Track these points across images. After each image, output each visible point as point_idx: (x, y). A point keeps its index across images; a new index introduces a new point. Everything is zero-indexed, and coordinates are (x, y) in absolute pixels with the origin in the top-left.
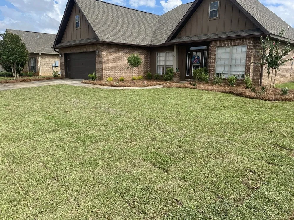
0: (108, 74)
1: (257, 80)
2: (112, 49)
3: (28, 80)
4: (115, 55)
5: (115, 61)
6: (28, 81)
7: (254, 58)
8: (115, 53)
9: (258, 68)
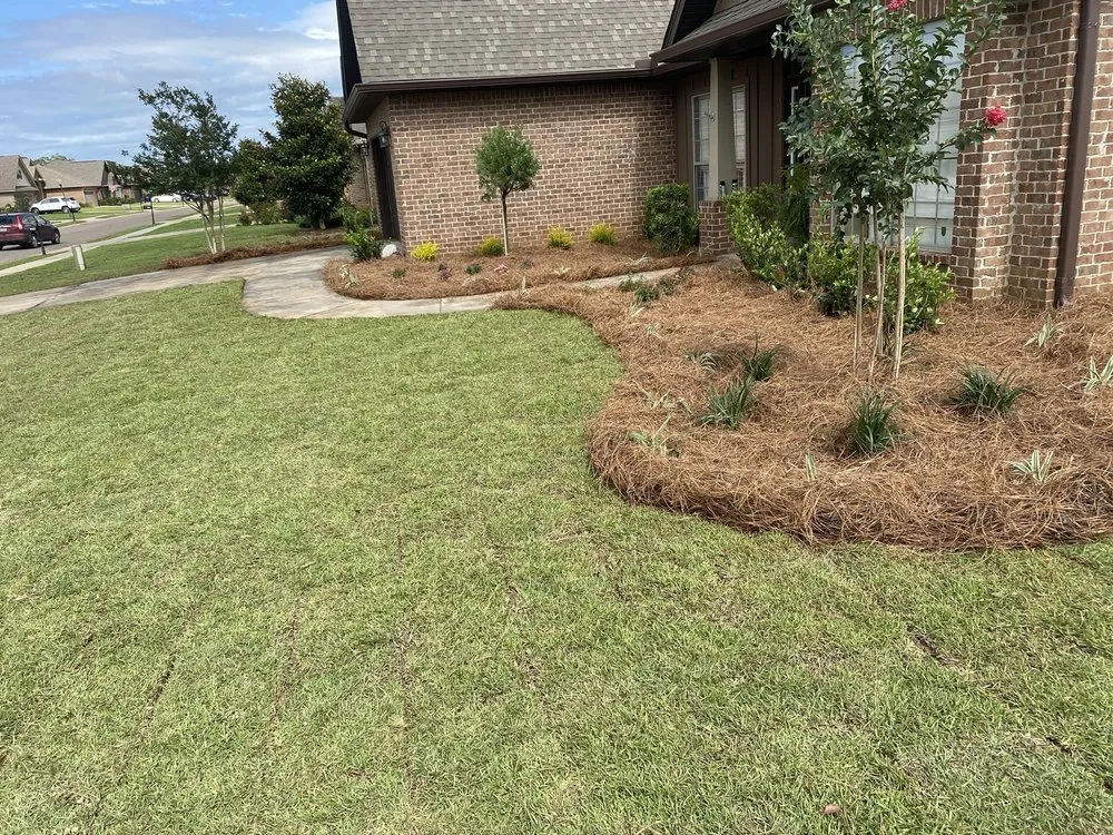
0: (432, 227)
1: (1036, 262)
2: (444, 111)
3: (241, 254)
4: (464, 137)
5: (463, 163)
6: (239, 258)
7: (1016, 100)
8: (464, 126)
9: (1044, 176)
